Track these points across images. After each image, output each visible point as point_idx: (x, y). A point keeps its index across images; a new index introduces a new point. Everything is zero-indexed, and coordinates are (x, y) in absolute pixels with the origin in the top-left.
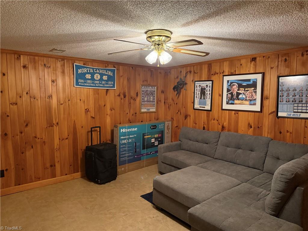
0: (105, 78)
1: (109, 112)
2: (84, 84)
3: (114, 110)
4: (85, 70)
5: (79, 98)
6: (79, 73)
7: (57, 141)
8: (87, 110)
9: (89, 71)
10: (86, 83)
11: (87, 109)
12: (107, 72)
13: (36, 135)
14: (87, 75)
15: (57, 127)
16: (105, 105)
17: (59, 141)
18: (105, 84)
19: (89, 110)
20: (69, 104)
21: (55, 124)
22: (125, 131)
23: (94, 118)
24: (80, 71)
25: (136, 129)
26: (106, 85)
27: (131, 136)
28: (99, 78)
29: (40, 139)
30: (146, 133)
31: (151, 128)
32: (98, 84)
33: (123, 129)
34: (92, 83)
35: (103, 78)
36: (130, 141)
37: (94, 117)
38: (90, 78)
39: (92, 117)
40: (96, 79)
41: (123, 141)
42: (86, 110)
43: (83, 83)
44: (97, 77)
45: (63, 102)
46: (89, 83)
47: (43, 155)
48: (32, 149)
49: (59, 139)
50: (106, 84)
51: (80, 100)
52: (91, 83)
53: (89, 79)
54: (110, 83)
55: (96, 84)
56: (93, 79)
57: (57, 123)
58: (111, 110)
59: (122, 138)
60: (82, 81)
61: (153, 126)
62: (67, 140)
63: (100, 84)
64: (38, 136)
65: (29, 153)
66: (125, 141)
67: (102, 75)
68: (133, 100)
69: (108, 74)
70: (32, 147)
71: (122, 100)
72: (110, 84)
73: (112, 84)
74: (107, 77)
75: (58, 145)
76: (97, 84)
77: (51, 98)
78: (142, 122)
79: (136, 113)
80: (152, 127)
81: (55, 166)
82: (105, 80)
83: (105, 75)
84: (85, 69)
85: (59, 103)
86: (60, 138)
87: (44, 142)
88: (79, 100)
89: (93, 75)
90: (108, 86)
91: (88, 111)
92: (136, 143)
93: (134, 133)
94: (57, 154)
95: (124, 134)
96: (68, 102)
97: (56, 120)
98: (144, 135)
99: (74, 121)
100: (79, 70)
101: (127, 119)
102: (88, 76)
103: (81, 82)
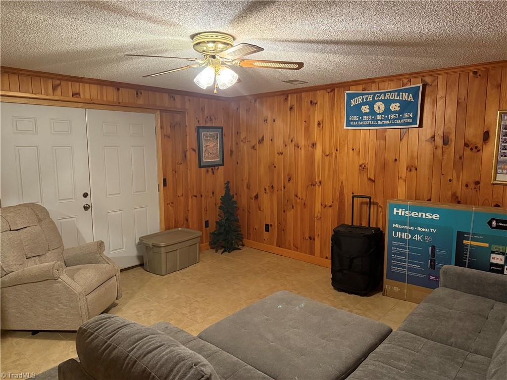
0: (395, 107)
1: (403, 172)
2: (358, 123)
3: (416, 169)
4: (359, 100)
5: (351, 147)
6: (352, 105)
7: (318, 207)
8: (363, 166)
9: (365, 101)
10: (361, 120)
11: (362, 164)
12: (398, 95)
13: (297, 193)
14: (363, 107)
15: (319, 187)
16: (396, 160)
17: (321, 208)
18: (396, 119)
19: (365, 166)
20: (336, 156)
21: (318, 182)
22: (405, 214)
23: (374, 181)
24: (353, 103)
25: (436, 217)
26: (398, 121)
27: (419, 229)
28: (383, 109)
29: (300, 200)
30: (469, 234)
31: (490, 223)
32: (381, 120)
33: (398, 210)
34: (372, 120)
35: (391, 108)
36: (418, 238)
37: (373, 179)
38: (368, 111)
39: (370, 179)
40: (378, 112)
41: (399, 234)
42: (361, 166)
43: (355, 121)
44: (380, 107)
45: (329, 153)
46: (366, 121)
47: (302, 220)
48: (292, 210)
49: (321, 205)
50: (400, 118)
51: (353, 150)
52: (370, 121)
53: (366, 114)
54: (406, 115)
55: (377, 121)
56: (372, 112)
57: (320, 182)
58: (409, 169)
59: (397, 226)
60: (356, 118)
61: (498, 221)
62: (331, 208)
63: (385, 119)
64: (299, 195)
65: (290, 214)
66: (404, 235)
67: (387, 103)
68: (472, 149)
69: (401, 99)
70: (293, 208)
71: (439, 151)
72: (407, 118)
73: (410, 118)
74: (398, 104)
75: (319, 212)
76: (379, 120)
77: (315, 146)
78: (497, 206)
79: (477, 183)
80: (494, 223)
81: (314, 239)
82: (395, 112)
83: (395, 101)
84: (359, 97)
85: (324, 154)
86: (323, 204)
87: (304, 204)
88: (351, 150)
89: (371, 105)
90: (402, 121)
91: (364, 169)
92: (434, 248)
93: (429, 223)
94: (317, 224)
95: (402, 220)
96: (335, 153)
97: (319, 177)
98: (461, 236)
99: (342, 182)
100: (352, 101)
101: (450, 193)
102: (365, 109)
103: (354, 121)
